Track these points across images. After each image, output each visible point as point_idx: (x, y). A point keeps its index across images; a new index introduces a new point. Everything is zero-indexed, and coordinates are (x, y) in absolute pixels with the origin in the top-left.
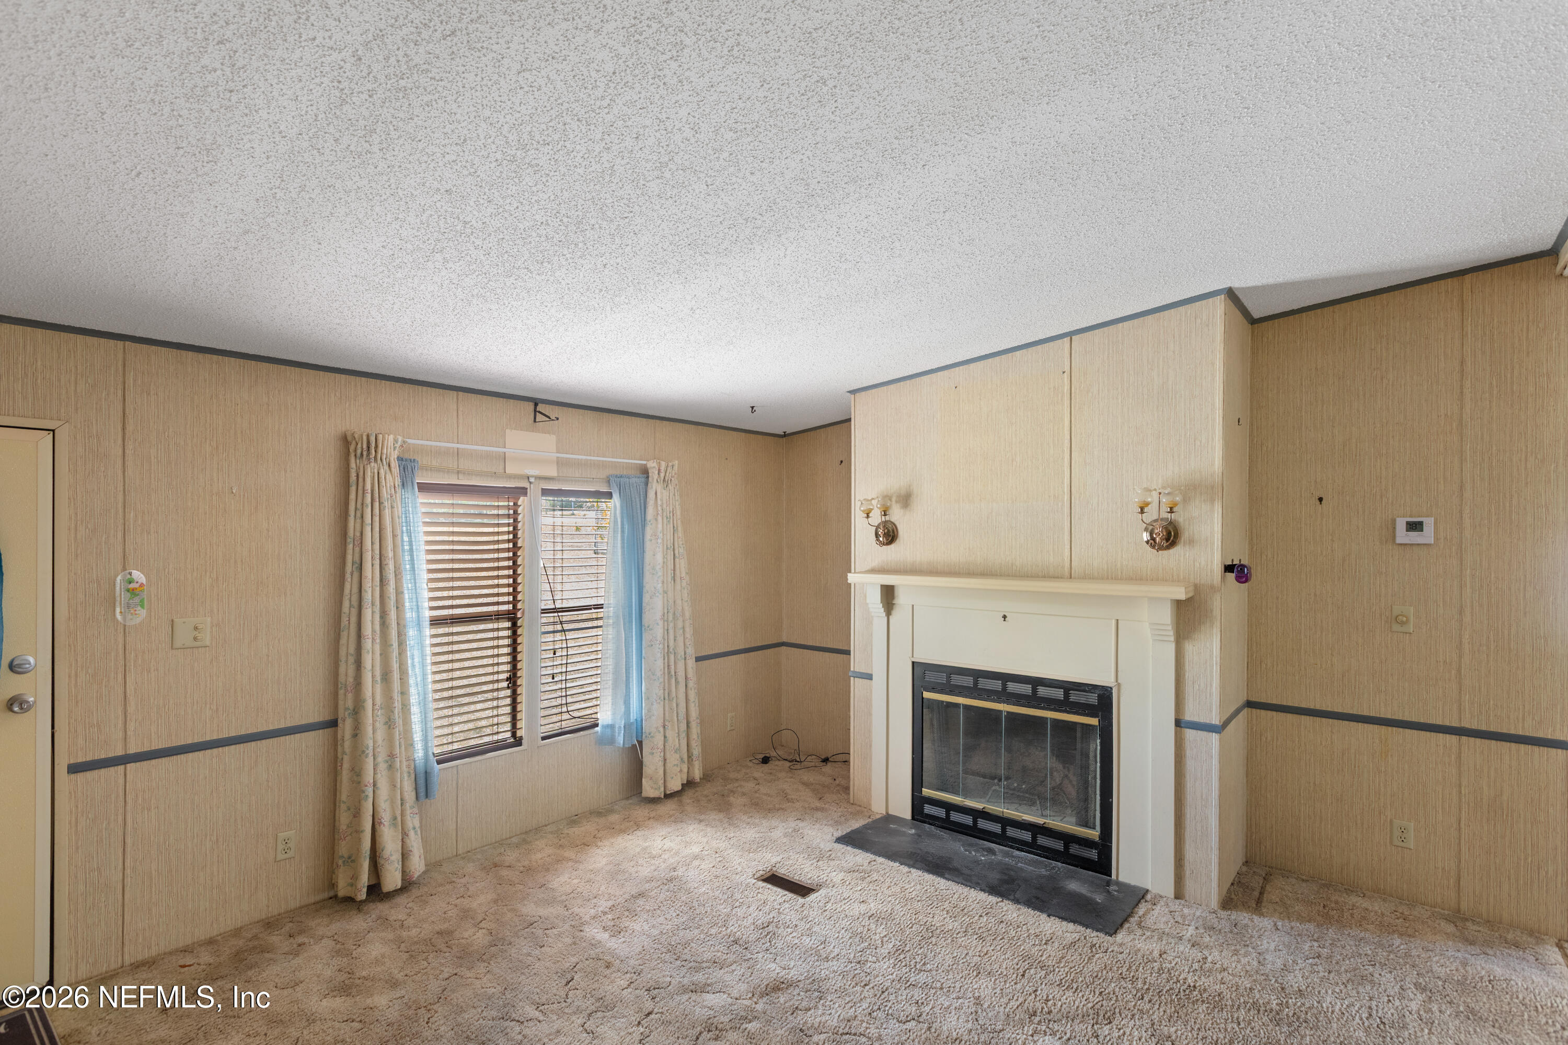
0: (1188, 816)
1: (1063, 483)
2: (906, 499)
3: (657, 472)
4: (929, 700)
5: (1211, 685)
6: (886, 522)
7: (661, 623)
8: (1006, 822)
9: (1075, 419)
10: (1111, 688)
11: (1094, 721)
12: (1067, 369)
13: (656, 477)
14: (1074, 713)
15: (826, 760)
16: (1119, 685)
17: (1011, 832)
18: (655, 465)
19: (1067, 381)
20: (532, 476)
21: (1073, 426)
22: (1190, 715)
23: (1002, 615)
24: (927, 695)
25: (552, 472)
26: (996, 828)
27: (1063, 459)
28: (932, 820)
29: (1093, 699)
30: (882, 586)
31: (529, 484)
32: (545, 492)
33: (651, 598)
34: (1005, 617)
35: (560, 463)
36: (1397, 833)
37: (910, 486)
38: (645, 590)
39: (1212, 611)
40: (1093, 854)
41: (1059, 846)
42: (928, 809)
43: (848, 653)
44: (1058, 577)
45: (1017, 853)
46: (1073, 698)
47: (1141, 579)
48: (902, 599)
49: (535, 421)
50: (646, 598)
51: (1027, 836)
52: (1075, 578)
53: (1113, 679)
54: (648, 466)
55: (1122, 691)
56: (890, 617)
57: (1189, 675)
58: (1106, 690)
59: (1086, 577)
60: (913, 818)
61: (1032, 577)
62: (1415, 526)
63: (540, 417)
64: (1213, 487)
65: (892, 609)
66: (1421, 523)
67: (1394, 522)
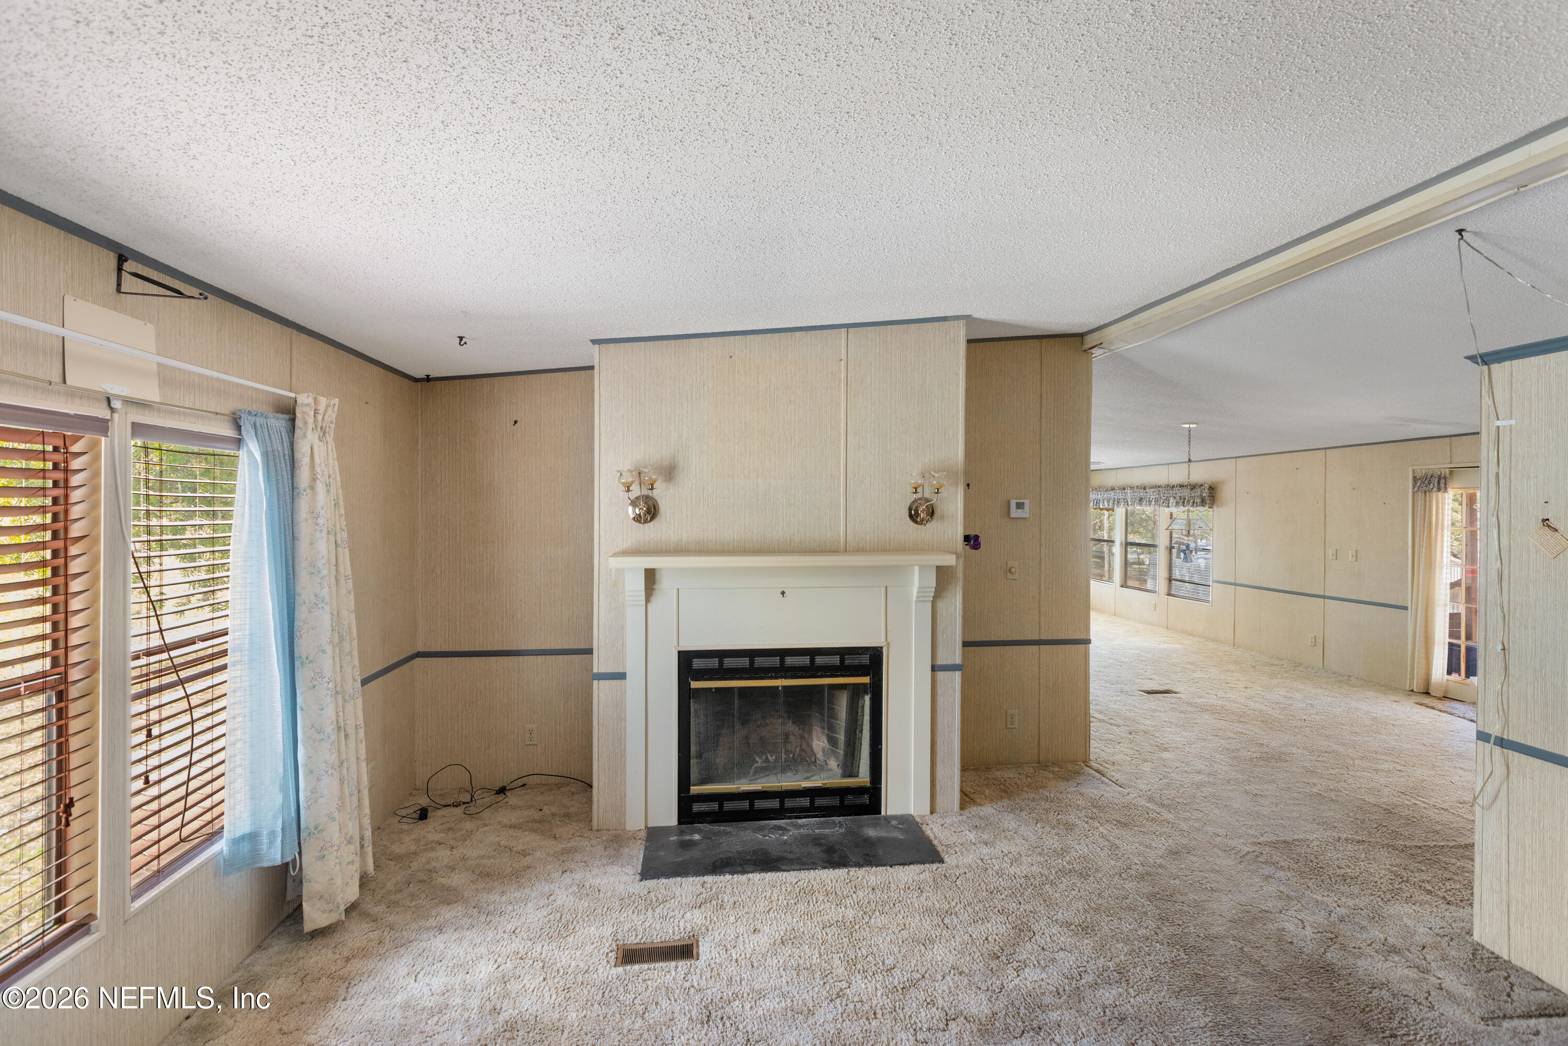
0: (939, 743)
1: (839, 463)
2: (669, 472)
3: (312, 413)
4: (697, 689)
5: (955, 634)
6: (647, 497)
7: (329, 649)
8: (783, 795)
9: (851, 405)
10: (882, 648)
11: (866, 680)
12: (843, 357)
13: (311, 421)
14: (844, 676)
15: (502, 791)
16: (888, 644)
17: (789, 803)
18: (310, 400)
19: (843, 368)
20: (118, 397)
21: (848, 411)
22: (940, 661)
23: (781, 590)
24: (695, 685)
25: (152, 393)
26: (775, 804)
27: (839, 440)
28: (702, 817)
29: (865, 659)
30: (646, 570)
31: (109, 412)
32: (137, 429)
33: (310, 612)
34: (783, 593)
35: (166, 378)
36: (1009, 719)
37: (674, 458)
38: (299, 600)
39: (956, 573)
40: (866, 799)
41: (835, 801)
42: (697, 807)
43: (589, 652)
44: (834, 552)
45: (800, 821)
46: (847, 662)
47: (905, 550)
48: (665, 584)
49: (119, 290)
50: (302, 614)
51: (805, 802)
52: (849, 552)
53: (883, 639)
54: (299, 401)
55: (891, 649)
56: (649, 605)
57: (939, 628)
58: (878, 650)
59: (860, 550)
60: (680, 822)
61: (810, 552)
62: (1020, 506)
63: (129, 283)
64: (957, 473)
65: (651, 595)
66: (1023, 503)
67: (1009, 503)
